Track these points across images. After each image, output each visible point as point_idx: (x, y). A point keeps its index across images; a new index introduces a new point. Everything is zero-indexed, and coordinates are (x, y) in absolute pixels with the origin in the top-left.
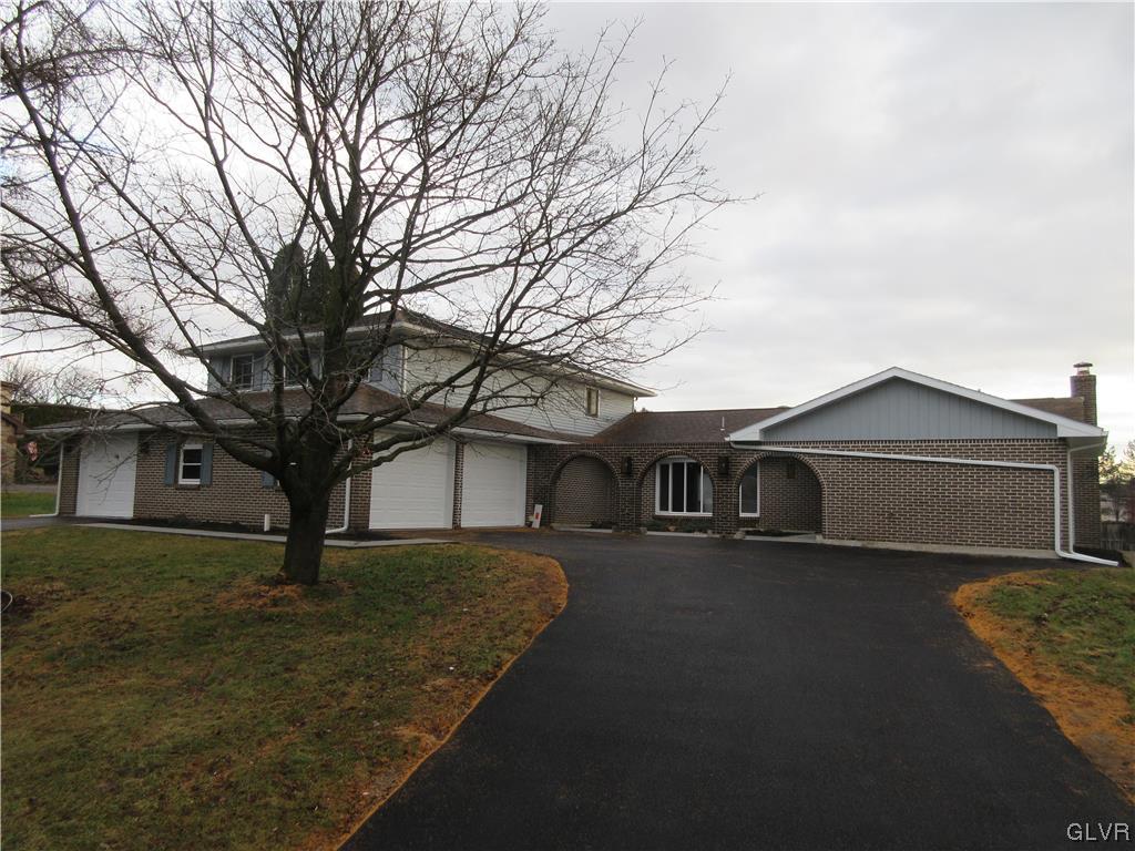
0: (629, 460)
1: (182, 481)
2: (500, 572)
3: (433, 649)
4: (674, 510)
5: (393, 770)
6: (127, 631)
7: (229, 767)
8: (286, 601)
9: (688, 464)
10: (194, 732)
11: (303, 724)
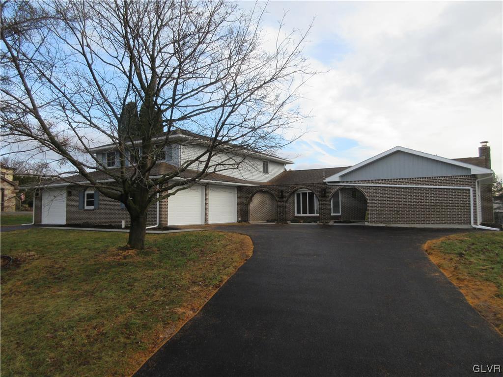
0: (282, 192)
1: (86, 208)
2: (223, 242)
3: (192, 275)
4: (303, 213)
5: (173, 326)
6: (61, 271)
7: (103, 326)
8: (130, 257)
9: (309, 193)
10: (88, 312)
11: (135, 308)
